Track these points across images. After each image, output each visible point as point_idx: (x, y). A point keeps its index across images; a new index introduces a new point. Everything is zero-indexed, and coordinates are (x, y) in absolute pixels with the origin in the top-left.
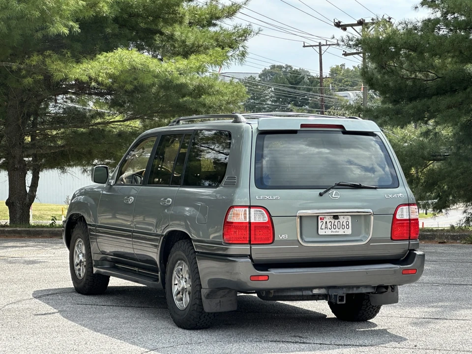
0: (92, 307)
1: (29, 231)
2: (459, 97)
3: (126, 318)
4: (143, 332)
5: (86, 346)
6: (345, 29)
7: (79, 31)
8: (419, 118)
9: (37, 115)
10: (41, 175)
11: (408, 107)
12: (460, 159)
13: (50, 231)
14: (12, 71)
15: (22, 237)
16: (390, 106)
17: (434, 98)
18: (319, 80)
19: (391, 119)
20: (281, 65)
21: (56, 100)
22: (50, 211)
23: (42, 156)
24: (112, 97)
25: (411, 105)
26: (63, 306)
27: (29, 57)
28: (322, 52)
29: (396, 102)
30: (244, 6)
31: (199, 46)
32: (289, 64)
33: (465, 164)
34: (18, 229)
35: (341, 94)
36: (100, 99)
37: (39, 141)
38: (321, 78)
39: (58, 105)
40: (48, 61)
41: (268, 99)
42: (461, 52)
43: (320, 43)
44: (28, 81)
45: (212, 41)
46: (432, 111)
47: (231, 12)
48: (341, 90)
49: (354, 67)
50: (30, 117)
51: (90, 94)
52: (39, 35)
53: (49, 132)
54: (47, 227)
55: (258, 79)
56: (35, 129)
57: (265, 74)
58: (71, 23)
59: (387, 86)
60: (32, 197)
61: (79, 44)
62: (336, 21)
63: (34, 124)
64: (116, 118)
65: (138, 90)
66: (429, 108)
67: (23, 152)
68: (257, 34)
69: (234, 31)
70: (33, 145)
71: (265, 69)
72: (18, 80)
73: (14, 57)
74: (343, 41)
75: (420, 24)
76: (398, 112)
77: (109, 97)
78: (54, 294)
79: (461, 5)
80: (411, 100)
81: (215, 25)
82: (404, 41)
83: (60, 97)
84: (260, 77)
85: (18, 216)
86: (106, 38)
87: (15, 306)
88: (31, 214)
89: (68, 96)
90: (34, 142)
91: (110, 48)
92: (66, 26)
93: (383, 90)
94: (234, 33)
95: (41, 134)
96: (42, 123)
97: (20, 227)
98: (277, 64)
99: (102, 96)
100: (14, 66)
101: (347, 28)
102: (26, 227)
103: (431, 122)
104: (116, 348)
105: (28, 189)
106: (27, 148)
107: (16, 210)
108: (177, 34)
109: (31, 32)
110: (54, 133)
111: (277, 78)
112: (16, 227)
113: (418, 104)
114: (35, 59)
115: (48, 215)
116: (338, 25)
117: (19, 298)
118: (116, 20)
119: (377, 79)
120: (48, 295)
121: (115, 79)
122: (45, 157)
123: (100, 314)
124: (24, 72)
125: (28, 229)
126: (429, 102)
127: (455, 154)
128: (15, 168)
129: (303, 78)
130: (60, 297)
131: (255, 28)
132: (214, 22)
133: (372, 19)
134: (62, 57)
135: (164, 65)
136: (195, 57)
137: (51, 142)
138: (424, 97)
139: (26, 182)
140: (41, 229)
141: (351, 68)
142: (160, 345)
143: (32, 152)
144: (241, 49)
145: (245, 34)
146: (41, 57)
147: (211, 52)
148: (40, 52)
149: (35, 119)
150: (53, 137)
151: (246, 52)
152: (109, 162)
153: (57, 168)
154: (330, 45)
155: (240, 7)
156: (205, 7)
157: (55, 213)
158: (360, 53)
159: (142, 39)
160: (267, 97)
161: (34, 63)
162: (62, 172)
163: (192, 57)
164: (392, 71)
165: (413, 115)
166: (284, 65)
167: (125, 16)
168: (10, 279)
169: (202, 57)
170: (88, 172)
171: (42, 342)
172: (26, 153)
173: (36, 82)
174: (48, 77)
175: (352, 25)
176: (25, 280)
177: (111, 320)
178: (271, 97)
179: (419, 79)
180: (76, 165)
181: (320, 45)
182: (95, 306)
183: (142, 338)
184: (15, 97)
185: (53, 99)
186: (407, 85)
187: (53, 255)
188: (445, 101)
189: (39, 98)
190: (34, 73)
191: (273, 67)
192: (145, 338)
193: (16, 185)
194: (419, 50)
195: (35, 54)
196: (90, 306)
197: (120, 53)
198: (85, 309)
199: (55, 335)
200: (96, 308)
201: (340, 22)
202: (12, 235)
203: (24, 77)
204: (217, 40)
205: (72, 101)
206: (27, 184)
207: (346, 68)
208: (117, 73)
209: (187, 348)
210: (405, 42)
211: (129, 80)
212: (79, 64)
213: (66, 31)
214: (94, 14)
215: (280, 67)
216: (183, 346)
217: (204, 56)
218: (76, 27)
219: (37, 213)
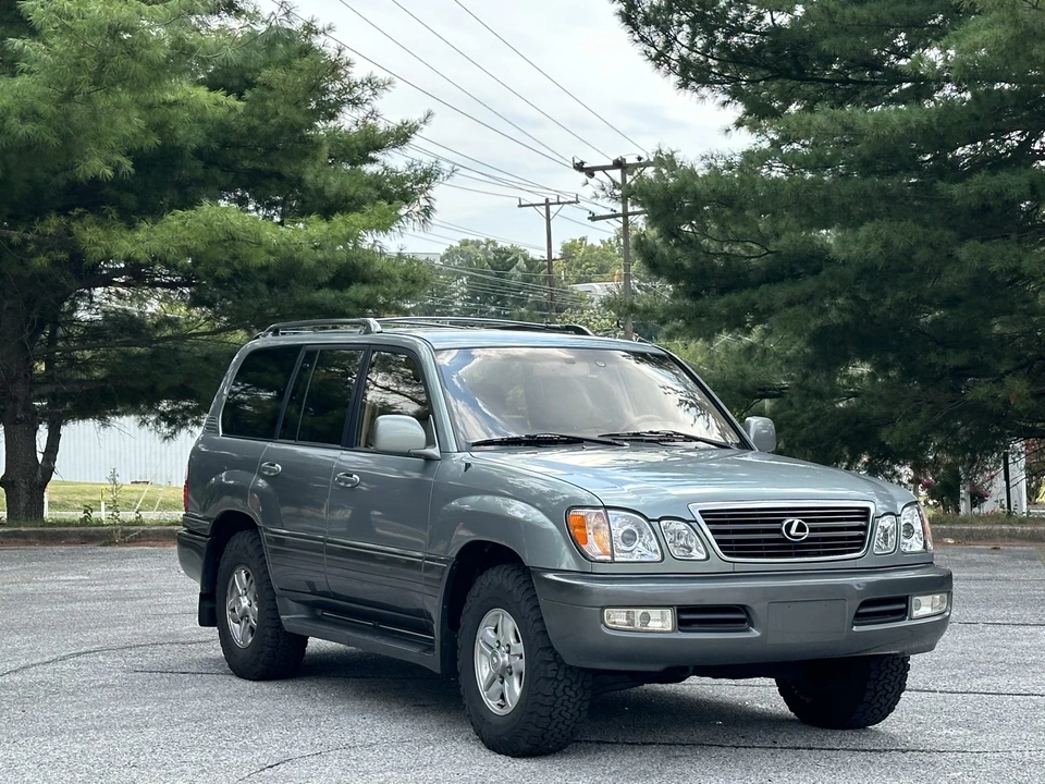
0: (162, 677)
1: (43, 532)
2: (809, 284)
3: (228, 697)
4: (260, 725)
5: (154, 756)
6: (591, 175)
7: (132, 170)
8: (736, 323)
9: (56, 324)
10: (64, 430)
11: (719, 305)
12: (807, 396)
13: (81, 532)
14: (11, 246)
15: (30, 544)
16: (687, 302)
17: (763, 287)
18: (546, 263)
19: (688, 324)
20: (479, 238)
21: (91, 297)
22: (79, 494)
23: (66, 397)
24: (193, 288)
25: (723, 300)
26: (107, 676)
27: (42, 220)
28: (552, 215)
29: (696, 295)
30: (422, 126)
31: (347, 199)
32: (492, 239)
33: (816, 403)
34: (23, 529)
35: (581, 287)
36: (169, 294)
37: (61, 370)
38: (550, 260)
39: (96, 305)
40: (76, 227)
41: (455, 298)
42: (810, 209)
43: (547, 200)
44: (41, 261)
45: (369, 189)
46: (761, 309)
47: (402, 136)
48: (579, 281)
49: (602, 242)
50: (43, 328)
51: (154, 285)
52: (61, 180)
53: (78, 354)
54: (76, 525)
55: (438, 261)
56: (52, 350)
57: (451, 254)
58: (118, 158)
59: (680, 267)
60: (48, 471)
61: (132, 196)
62: (577, 161)
63: (52, 339)
64: (202, 328)
65: (240, 276)
66: (754, 305)
67: (31, 390)
68: (448, 177)
69: (408, 173)
70: (48, 377)
71: (451, 246)
72: (22, 261)
73: (15, 219)
74: (604, 190)
75: (737, 159)
76: (700, 314)
77: (186, 290)
78: (90, 652)
79: (810, 124)
80: (723, 291)
81: (373, 161)
82: (712, 188)
83: (99, 291)
84: (442, 260)
85: (22, 505)
86: (181, 186)
87: (17, 678)
88: (46, 501)
89: (113, 290)
90: (50, 372)
91: (189, 203)
92: (108, 163)
93: (673, 273)
94: (408, 176)
95: (65, 358)
96: (67, 338)
97: (25, 526)
98: (471, 238)
99: (174, 288)
100: (15, 236)
101: (595, 172)
102: (36, 526)
103: (757, 329)
104: (211, 758)
105: (40, 457)
106: (38, 383)
107: (18, 495)
108: (309, 177)
109: (45, 176)
110: (88, 354)
111: (471, 262)
112: (19, 526)
113: (736, 298)
114: (53, 224)
115: (76, 502)
116: (579, 167)
117: (23, 662)
118: (199, 153)
119: (663, 255)
120: (78, 655)
121: (197, 256)
122: (71, 399)
123: (177, 689)
124: (32, 247)
125: (40, 529)
126: (755, 296)
127: (800, 386)
128: (17, 419)
129: (516, 260)
130: (101, 658)
131: (446, 166)
132: (372, 155)
133: (640, 159)
134: (102, 220)
135: (287, 230)
136: (341, 217)
137: (83, 371)
138: (746, 288)
139: (37, 443)
140: (65, 529)
141: (598, 244)
142: (296, 752)
143: (46, 389)
144: (423, 203)
145: (427, 177)
146: (63, 219)
147: (368, 208)
148: (63, 211)
149: (54, 332)
150: (86, 362)
151: (431, 208)
152: (189, 406)
153: (94, 419)
154: (564, 203)
155: (417, 127)
156: (355, 129)
157: (88, 497)
158: (618, 215)
159: (245, 188)
160: (456, 294)
161: (51, 230)
162: (103, 425)
163: (337, 219)
164: (690, 241)
165: (727, 318)
166: (483, 240)
167: (215, 146)
168: (8, 624)
169: (354, 217)
170: (150, 424)
171: (67, 750)
172: (36, 392)
173: (55, 263)
174: (77, 256)
175: (603, 169)
176: (35, 627)
177: (199, 701)
178: (463, 294)
179: (736, 256)
180: (126, 413)
181: (547, 204)
182: (168, 675)
183: (261, 739)
184: (17, 293)
185: (85, 295)
186: (714, 267)
187: (86, 578)
188: (781, 293)
189: (60, 294)
190: (49, 249)
191: (465, 243)
192: (266, 737)
193: (19, 448)
194: (737, 204)
195: (53, 215)
196: (158, 675)
197: (206, 210)
198: (149, 680)
199: (92, 733)
200: (169, 679)
201: (582, 163)
202: (12, 540)
203: (33, 256)
204: (378, 188)
205: (120, 296)
206: (38, 449)
207: (589, 243)
208: (202, 248)
209: (348, 757)
210: (714, 190)
211: (224, 259)
212: (132, 230)
213: (109, 172)
214: (159, 142)
215: (477, 244)
216: (338, 752)
217: (358, 215)
218: (127, 165)
219: (56, 498)
